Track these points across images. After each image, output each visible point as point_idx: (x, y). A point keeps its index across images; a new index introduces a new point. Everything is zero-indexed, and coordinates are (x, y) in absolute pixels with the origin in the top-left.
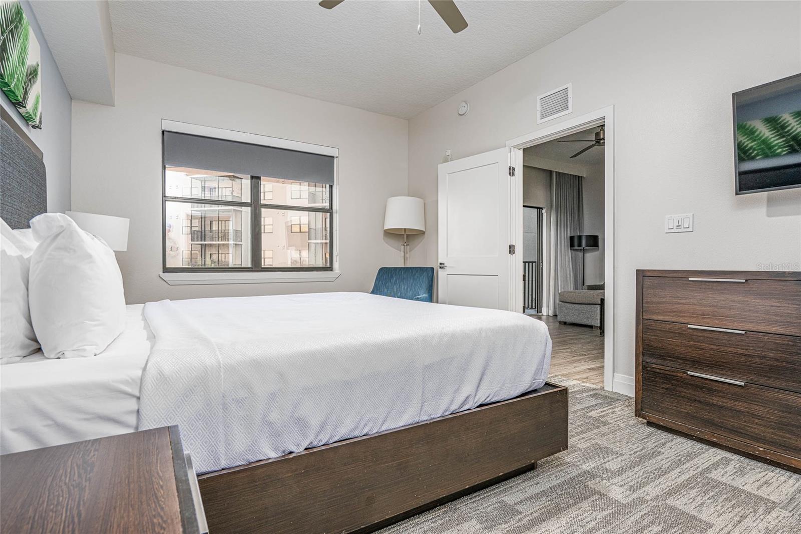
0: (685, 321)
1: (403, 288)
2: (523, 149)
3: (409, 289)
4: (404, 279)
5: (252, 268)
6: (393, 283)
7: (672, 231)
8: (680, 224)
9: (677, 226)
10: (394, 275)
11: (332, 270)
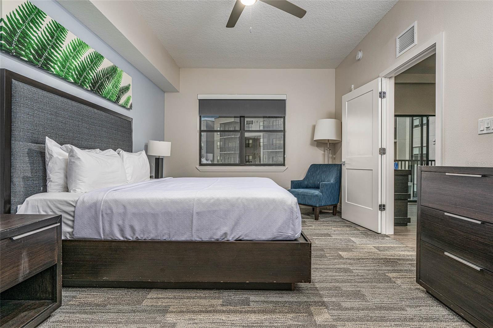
0: (444, 209)
1: (323, 177)
2: (395, 77)
3: (326, 178)
4: (324, 171)
5: (240, 164)
6: (317, 173)
7: (484, 132)
8: (489, 126)
9: (487, 128)
10: (318, 169)
11: (284, 166)
